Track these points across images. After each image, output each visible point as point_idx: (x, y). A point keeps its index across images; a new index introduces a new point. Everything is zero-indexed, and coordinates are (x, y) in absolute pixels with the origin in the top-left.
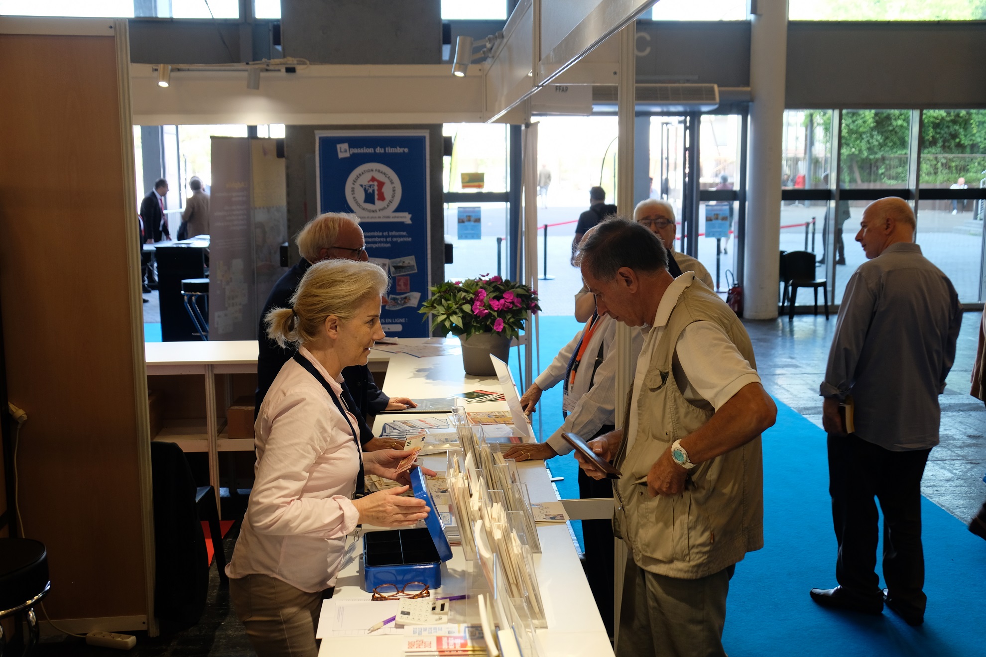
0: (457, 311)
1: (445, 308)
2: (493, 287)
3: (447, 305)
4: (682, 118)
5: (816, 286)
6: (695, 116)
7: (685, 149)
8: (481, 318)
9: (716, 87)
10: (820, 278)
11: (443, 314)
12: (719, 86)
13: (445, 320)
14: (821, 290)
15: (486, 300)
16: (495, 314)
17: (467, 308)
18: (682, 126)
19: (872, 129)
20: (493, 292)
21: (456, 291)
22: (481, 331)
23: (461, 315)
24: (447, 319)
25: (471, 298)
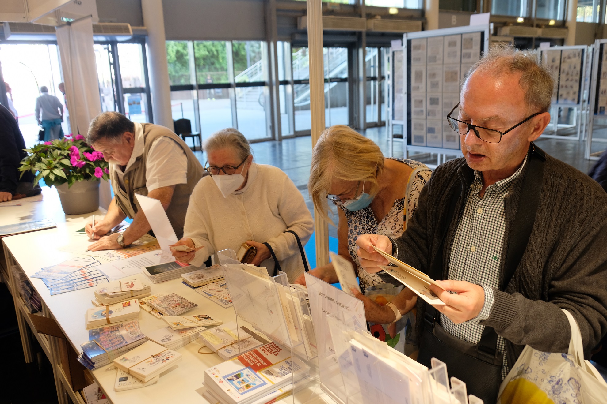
0: (58, 165)
1: (46, 165)
2: (81, 144)
3: (47, 162)
4: (106, 46)
5: (193, 136)
6: (114, 43)
7: (110, 64)
8: (79, 168)
9: (129, 26)
10: (194, 132)
11: (45, 170)
12: (131, 26)
13: (49, 174)
14: (195, 138)
15: (80, 154)
16: (92, 163)
17: (66, 162)
18: (107, 51)
19: (175, 61)
20: (82, 147)
21: (52, 150)
22: (82, 179)
23: (62, 168)
24: (51, 173)
25: (68, 154)
